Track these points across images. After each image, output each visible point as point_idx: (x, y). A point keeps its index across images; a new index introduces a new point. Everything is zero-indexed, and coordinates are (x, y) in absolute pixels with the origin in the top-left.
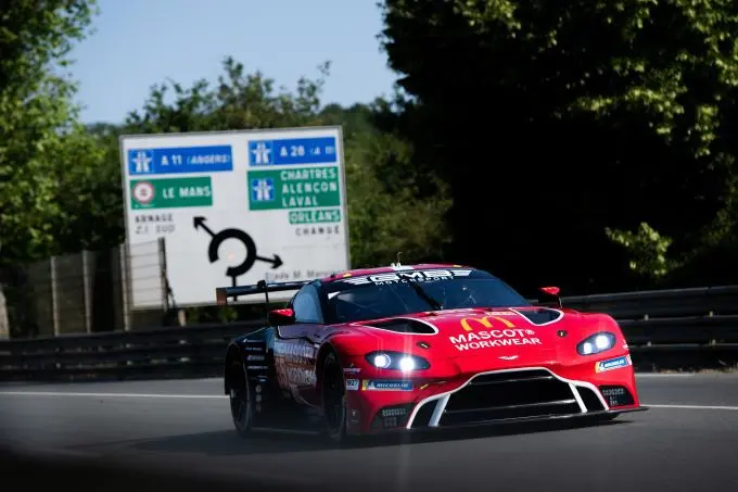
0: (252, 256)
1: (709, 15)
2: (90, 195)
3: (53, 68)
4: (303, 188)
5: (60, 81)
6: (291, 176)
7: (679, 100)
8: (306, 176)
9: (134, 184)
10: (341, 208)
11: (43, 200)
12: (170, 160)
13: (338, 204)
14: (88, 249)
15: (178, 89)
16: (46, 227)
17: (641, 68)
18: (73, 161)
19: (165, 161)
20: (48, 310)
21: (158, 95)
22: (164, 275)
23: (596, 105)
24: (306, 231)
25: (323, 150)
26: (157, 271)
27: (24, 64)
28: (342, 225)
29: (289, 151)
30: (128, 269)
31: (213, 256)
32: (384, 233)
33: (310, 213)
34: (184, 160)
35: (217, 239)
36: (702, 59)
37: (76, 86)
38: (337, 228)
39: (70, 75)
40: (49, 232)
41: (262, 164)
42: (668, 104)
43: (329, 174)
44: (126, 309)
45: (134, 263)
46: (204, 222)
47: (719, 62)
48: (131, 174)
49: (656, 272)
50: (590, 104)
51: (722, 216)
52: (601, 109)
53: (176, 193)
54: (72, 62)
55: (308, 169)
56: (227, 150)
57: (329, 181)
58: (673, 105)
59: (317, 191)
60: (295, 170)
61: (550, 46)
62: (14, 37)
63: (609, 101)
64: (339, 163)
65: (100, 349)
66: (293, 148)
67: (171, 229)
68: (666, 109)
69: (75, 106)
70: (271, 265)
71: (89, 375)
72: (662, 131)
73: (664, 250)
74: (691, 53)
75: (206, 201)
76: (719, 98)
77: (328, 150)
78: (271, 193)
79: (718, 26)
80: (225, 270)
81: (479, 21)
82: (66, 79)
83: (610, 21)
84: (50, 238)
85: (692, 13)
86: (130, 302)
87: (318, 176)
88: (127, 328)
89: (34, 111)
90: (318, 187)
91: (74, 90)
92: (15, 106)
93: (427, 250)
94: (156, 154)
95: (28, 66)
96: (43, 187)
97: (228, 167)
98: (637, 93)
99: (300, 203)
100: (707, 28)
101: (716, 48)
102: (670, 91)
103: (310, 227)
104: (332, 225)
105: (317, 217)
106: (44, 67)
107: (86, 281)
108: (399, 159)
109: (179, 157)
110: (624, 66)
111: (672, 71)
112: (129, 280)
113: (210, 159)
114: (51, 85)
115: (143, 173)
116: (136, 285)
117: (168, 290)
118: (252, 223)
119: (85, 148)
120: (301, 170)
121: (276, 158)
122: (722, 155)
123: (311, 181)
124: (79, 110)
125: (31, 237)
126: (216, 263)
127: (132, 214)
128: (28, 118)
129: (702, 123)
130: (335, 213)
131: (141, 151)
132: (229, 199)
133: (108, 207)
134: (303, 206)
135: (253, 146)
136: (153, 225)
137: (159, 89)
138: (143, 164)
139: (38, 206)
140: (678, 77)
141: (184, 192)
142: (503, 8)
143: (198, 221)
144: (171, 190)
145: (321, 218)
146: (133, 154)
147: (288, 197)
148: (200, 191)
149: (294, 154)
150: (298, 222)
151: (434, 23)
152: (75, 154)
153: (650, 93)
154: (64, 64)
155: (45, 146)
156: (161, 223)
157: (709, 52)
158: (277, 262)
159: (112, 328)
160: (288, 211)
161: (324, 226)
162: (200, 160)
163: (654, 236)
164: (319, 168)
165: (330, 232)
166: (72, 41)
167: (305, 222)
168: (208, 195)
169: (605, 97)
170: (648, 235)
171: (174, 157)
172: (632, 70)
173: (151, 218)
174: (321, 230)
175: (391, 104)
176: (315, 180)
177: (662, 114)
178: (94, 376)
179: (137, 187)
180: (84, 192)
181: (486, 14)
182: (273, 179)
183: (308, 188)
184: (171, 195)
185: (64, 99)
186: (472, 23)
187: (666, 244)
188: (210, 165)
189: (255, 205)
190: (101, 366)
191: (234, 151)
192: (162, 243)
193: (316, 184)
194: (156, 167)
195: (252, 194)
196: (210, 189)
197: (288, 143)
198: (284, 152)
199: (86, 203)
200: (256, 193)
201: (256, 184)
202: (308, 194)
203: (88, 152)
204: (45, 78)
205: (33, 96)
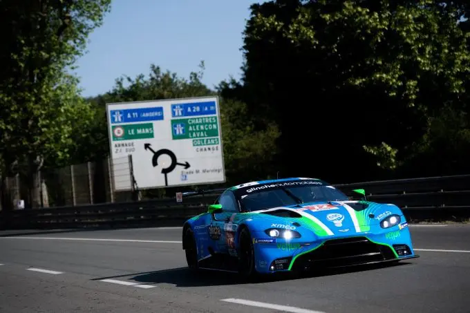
0: (175, 163)
1: (413, 35)
2: (88, 134)
3: (67, 70)
4: (199, 128)
5: (71, 77)
6: (193, 121)
7: (400, 79)
8: (200, 121)
9: (114, 128)
10: (219, 137)
11: (65, 137)
12: (132, 115)
13: (217, 135)
14: (90, 161)
15: (129, 79)
16: (66, 150)
17: (380, 62)
18: (79, 117)
19: (129, 116)
20: (70, 192)
21: (119, 83)
22: (132, 174)
23: (358, 82)
24: (201, 150)
25: (209, 108)
26: (128, 172)
27: (53, 69)
28: (220, 146)
29: (192, 109)
30: (112, 171)
31: (155, 163)
32: (239, 149)
33: (203, 140)
34: (139, 115)
35: (157, 155)
36: (410, 58)
37: (79, 79)
38: (217, 147)
39: (76, 74)
40: (68, 152)
41: (178, 116)
42: (394, 80)
43: (212, 120)
44: (112, 192)
45: (115, 168)
46: (150, 146)
47: (419, 59)
48: (112, 123)
49: (391, 167)
50: (355, 81)
51: (425, 137)
52: (360, 84)
53: (135, 132)
54: (77, 67)
55: (202, 118)
56: (160, 109)
57: (212, 124)
58: (397, 81)
59: (207, 129)
60: (195, 119)
61: (333, 52)
62: (47, 56)
63: (364, 80)
64: (217, 115)
65: (100, 212)
66: (194, 107)
67: (133, 150)
68: (393, 83)
69: (79, 89)
70: (184, 167)
71: (94, 226)
72: (392, 94)
73: (394, 155)
74: (404, 54)
75: (151, 135)
76: (419, 77)
77: (212, 108)
78: (183, 130)
79: (418, 41)
80: (161, 170)
81: (296, 40)
82: (74, 76)
83: (364, 39)
84: (68, 155)
85: (404, 34)
86: (113, 188)
87: (207, 121)
88: (112, 201)
89: (59, 92)
90: (207, 127)
91: (78, 82)
92: (50, 90)
93: (264, 157)
94: (125, 112)
95: (54, 70)
96: (65, 131)
97: (161, 118)
98: (378, 76)
99: (198, 135)
100: (413, 42)
101: (417, 51)
102: (395, 73)
103: (203, 147)
104: (215, 146)
105: (207, 142)
106: (63, 70)
107: (90, 177)
108: (242, 111)
109: (136, 114)
110: (371, 61)
111: (395, 64)
112: (112, 177)
113: (152, 114)
114: (67, 79)
115: (118, 122)
116: (116, 179)
117: (134, 182)
118: (174, 146)
119: (85, 110)
120: (198, 118)
121: (185, 113)
122: (421, 106)
123: (203, 124)
124: (81, 91)
125: (58, 156)
126: (157, 167)
127: (113, 143)
128: (56, 95)
129: (410, 89)
130: (216, 140)
131: (117, 111)
132: (162, 134)
133: (99, 140)
134: (200, 137)
135: (174, 107)
136: (124, 149)
137: (120, 80)
138: (118, 117)
139: (63, 141)
140: (399, 67)
141: (139, 131)
142: (309, 33)
143: (147, 146)
144: (133, 131)
145: (209, 142)
146: (113, 113)
147: (192, 132)
148: (147, 131)
149: (194, 111)
150: (197, 145)
151: (272, 42)
152: (79, 113)
153: (384, 75)
154: (73, 68)
155: (65, 110)
156: (128, 147)
157: (413, 54)
158: (187, 166)
159: (105, 201)
160: (192, 139)
161: (211, 146)
162: (147, 115)
163: (389, 149)
164: (207, 118)
165: (213, 150)
166: (77, 56)
167: (201, 145)
168: (151, 132)
169: (362, 78)
170: (386, 149)
171: (134, 114)
172: (375, 64)
173: (123, 145)
174: (209, 149)
175: (229, 84)
176: (206, 123)
177: (391, 86)
178: (97, 226)
179: (115, 129)
180: (86, 132)
181: (299, 37)
182: (184, 123)
183: (202, 127)
184: (133, 133)
185: (74, 85)
186: (293, 41)
187: (395, 152)
188: (152, 117)
189: (175, 137)
190: (100, 220)
191: (164, 110)
192: (130, 157)
193: (206, 125)
194: (125, 119)
195: (174, 132)
196: (152, 129)
197: (192, 105)
198: (189, 110)
199: (87, 138)
200: (175, 131)
201: (175, 126)
202: (202, 131)
203: (86, 112)
204: (63, 76)
205: (58, 85)
